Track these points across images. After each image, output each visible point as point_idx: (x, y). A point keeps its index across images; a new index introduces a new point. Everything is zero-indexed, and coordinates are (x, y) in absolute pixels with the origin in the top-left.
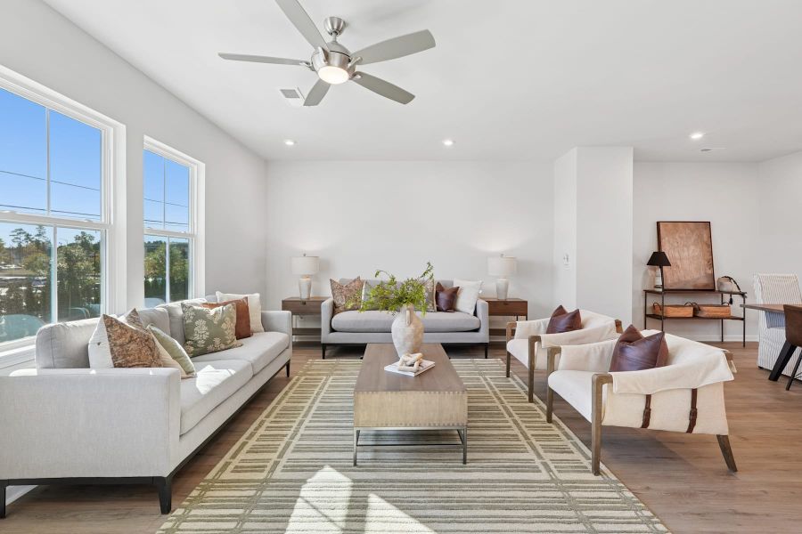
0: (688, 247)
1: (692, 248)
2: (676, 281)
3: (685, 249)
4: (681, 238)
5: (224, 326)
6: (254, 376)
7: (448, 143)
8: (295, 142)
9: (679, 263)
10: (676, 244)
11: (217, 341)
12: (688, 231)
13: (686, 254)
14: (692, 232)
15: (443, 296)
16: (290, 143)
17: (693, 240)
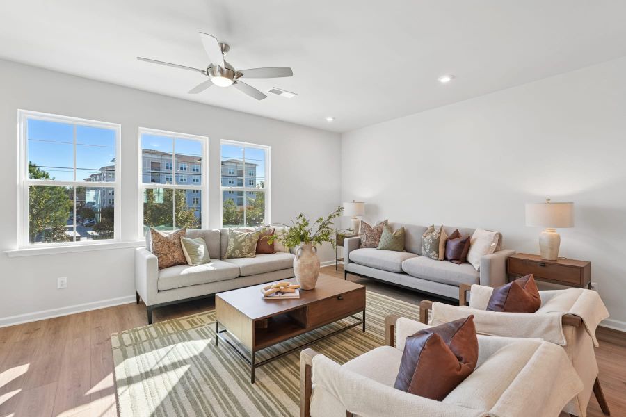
5: (243, 244)
6: (240, 276)
7: (445, 80)
8: (334, 118)
11: (237, 251)
15: (453, 245)
16: (330, 119)
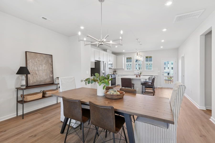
0: (42, 65)
1: (44, 65)
2: (35, 81)
3: (40, 66)
4: (39, 61)
9: (37, 72)
10: (36, 64)
12: (42, 58)
13: (41, 68)
14: (44, 58)
17: (44, 62)
